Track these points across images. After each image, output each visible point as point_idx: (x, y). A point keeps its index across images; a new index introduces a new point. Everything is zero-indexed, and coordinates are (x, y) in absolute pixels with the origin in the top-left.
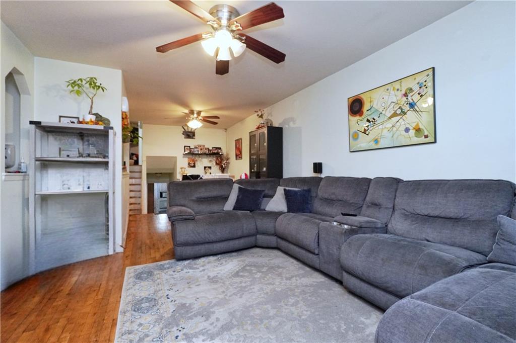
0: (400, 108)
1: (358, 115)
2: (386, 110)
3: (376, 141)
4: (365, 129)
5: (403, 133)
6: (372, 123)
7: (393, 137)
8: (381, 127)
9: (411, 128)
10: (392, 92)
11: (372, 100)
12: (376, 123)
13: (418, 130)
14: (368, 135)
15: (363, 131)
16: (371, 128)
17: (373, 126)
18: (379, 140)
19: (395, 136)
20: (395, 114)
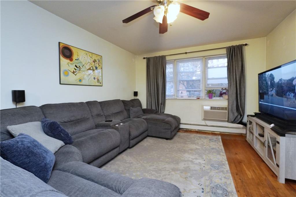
0: (92, 67)
1: (69, 59)
2: (86, 65)
3: (80, 80)
4: (74, 71)
5: (93, 79)
6: (78, 68)
7: (89, 80)
8: (83, 73)
9: (96, 78)
10: (89, 57)
11: (78, 54)
12: (81, 70)
13: (98, 80)
14: (76, 75)
15: (72, 72)
16: (78, 72)
17: (79, 71)
18: (82, 80)
19: (90, 80)
20: (90, 69)
